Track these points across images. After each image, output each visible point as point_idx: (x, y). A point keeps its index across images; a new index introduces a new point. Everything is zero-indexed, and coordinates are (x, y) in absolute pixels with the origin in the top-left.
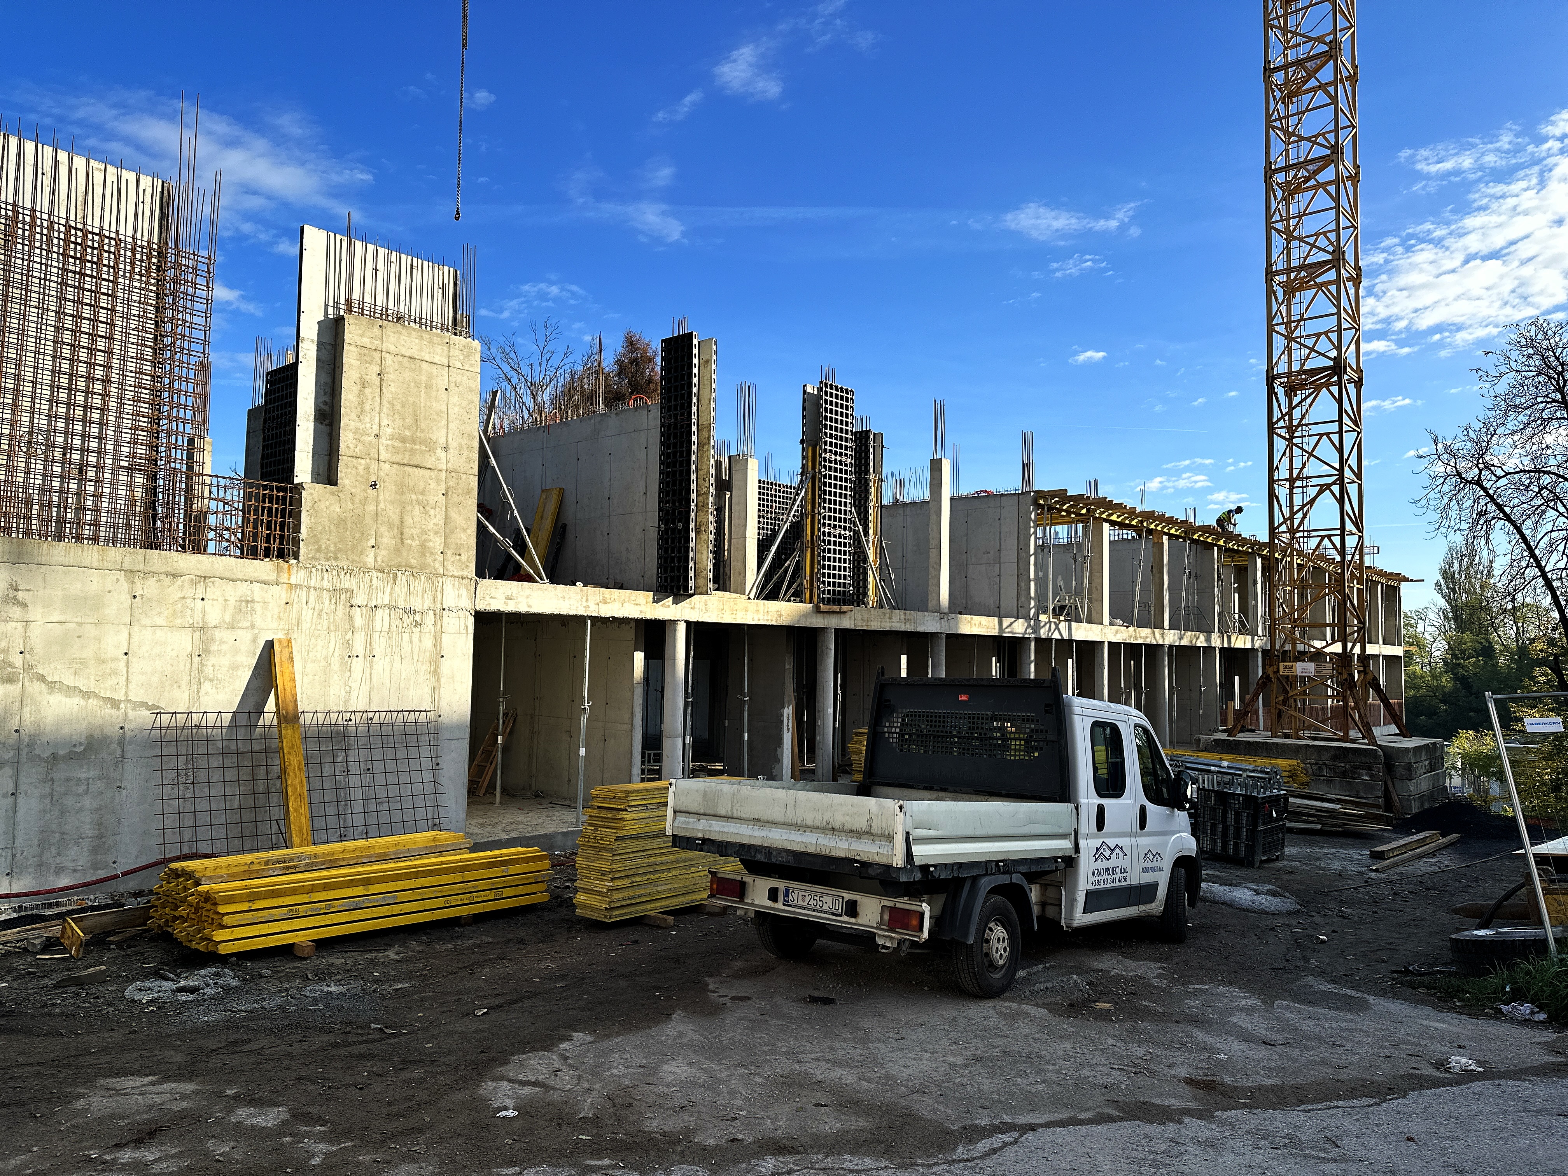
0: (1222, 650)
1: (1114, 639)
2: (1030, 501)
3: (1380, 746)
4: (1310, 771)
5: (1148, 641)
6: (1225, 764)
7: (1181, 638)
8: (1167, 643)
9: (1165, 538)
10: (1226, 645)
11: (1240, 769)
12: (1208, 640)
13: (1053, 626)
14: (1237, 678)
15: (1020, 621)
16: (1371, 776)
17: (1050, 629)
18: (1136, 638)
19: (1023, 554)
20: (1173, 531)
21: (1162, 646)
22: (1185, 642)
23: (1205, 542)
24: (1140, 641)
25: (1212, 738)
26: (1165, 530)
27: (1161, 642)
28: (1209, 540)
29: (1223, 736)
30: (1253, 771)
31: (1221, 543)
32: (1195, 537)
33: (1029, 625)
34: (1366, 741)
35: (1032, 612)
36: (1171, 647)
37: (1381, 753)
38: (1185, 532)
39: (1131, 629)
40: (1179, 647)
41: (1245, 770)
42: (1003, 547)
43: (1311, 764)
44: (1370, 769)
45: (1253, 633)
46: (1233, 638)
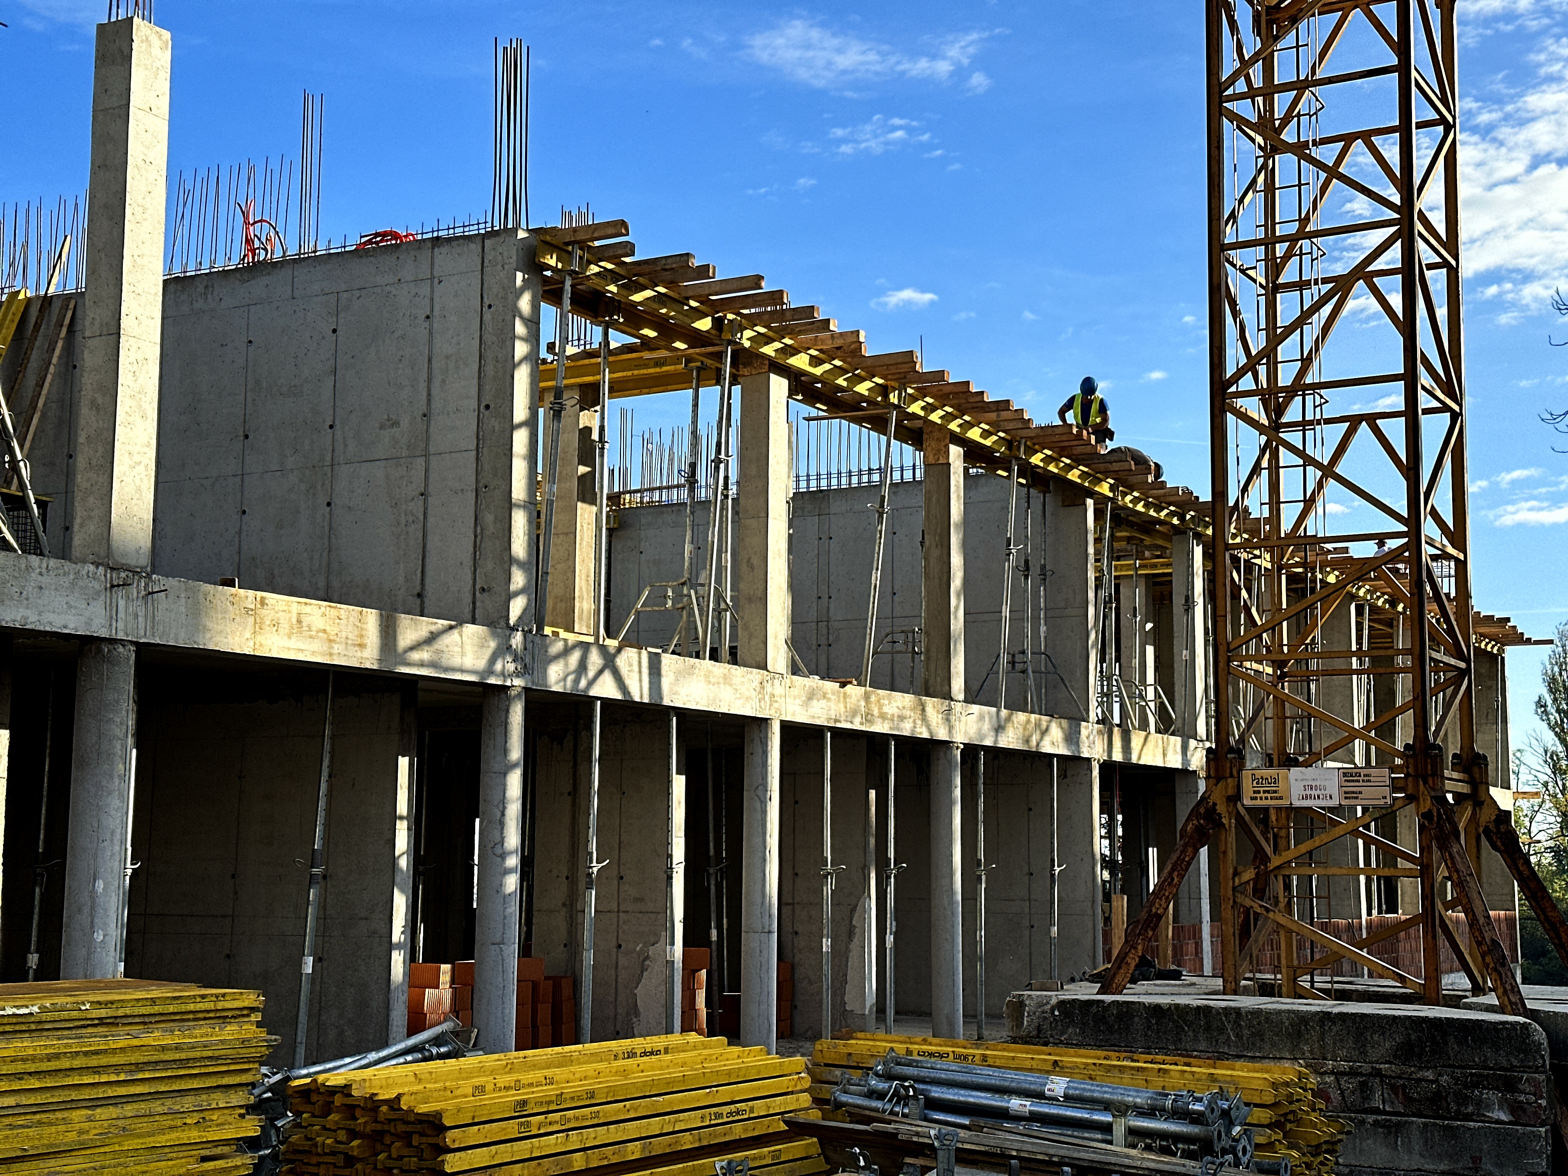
0: (1107, 767)
1: (801, 716)
2: (513, 256)
3: (1533, 1014)
4: (1335, 1095)
5: (906, 729)
6: (1058, 1085)
7: (999, 729)
8: (960, 738)
9: (955, 452)
10: (1117, 756)
11: (1107, 1106)
12: (1072, 737)
13: (595, 659)
14: (1153, 853)
15: (470, 630)
16: (1516, 1109)
17: (582, 666)
18: (868, 718)
19: (493, 423)
20: (974, 434)
21: (946, 745)
22: (1010, 740)
23: (1061, 481)
24: (880, 727)
25: (1055, 997)
26: (954, 426)
27: (942, 735)
28: (1074, 476)
29: (1087, 992)
30: (1150, 1112)
31: (1104, 488)
32: (1036, 460)
33: (504, 649)
34: (1492, 999)
35: (517, 607)
36: (971, 751)
37: (1539, 1034)
38: (1009, 444)
39: (854, 691)
40: (995, 753)
41: (1120, 1109)
42: (437, 405)
43: (1338, 1074)
44: (1509, 1086)
45: (1187, 733)
46: (1137, 738)
